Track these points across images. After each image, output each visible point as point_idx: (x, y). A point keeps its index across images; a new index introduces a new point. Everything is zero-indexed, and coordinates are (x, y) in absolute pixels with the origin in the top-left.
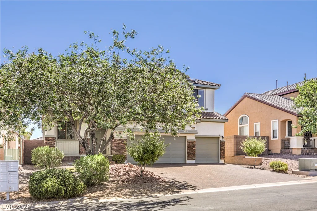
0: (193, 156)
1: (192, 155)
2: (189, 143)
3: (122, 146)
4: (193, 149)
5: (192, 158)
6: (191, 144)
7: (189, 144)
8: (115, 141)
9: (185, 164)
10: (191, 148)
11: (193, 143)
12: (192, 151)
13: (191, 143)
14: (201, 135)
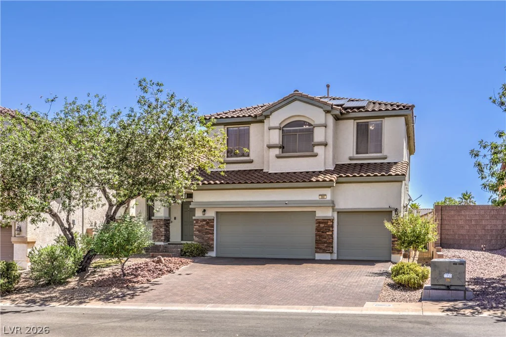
0: (326, 247)
1: (326, 245)
2: (319, 223)
3: (206, 229)
4: (327, 233)
5: (324, 250)
6: (322, 225)
7: (319, 225)
8: (196, 223)
9: (313, 261)
10: (323, 232)
11: (328, 222)
12: (325, 238)
13: (322, 223)
14: (342, 208)
